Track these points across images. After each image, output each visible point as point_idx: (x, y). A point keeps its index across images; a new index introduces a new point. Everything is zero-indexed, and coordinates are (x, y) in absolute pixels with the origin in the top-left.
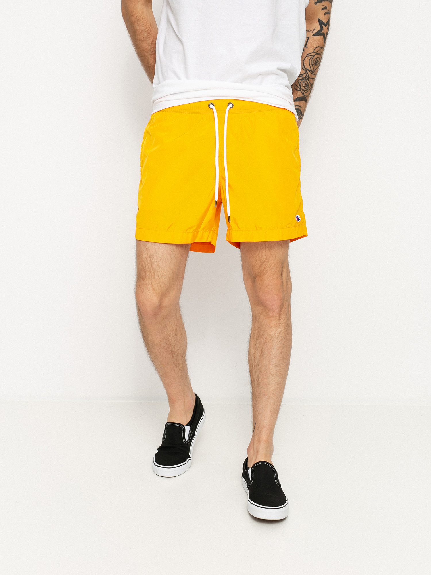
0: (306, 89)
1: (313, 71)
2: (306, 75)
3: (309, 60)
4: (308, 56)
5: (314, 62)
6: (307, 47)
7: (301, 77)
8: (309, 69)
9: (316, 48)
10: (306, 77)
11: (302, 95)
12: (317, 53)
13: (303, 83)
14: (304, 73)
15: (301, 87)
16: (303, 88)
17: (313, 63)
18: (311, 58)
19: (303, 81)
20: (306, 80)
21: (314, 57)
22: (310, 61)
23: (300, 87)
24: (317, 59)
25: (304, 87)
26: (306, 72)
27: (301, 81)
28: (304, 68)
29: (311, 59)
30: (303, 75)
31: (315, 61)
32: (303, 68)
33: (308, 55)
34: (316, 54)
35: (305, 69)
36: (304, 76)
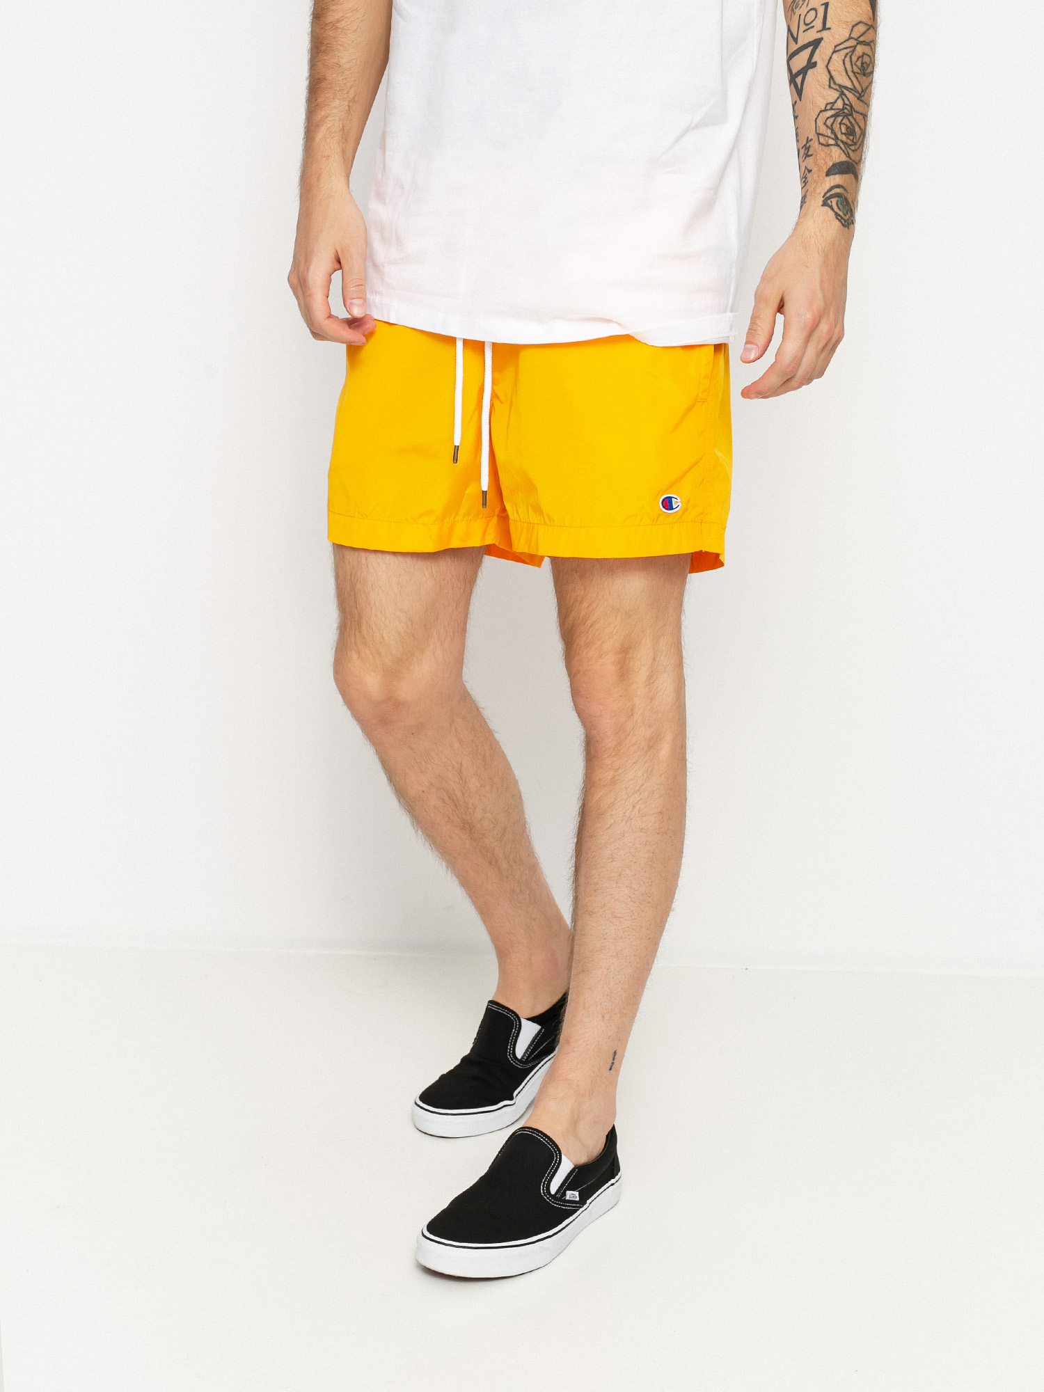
0: (853, 141)
1: (860, 91)
2: (844, 104)
3: (844, 61)
4: (838, 51)
5: (856, 65)
6: (829, 29)
7: (831, 109)
8: (849, 84)
9: (853, 27)
10: (846, 108)
11: (844, 158)
12: (861, 39)
13: (840, 124)
14: (838, 98)
15: (836, 136)
16: (844, 138)
17: (856, 69)
18: (847, 54)
19: (839, 119)
20: (846, 116)
21: (854, 50)
22: (846, 62)
23: (833, 136)
24: (863, 56)
25: (845, 134)
26: (842, 93)
27: (834, 120)
28: (835, 83)
29: (848, 56)
30: (836, 101)
31: (859, 63)
32: (832, 85)
33: (836, 49)
34: (857, 43)
35: (838, 88)
36: (839, 104)
